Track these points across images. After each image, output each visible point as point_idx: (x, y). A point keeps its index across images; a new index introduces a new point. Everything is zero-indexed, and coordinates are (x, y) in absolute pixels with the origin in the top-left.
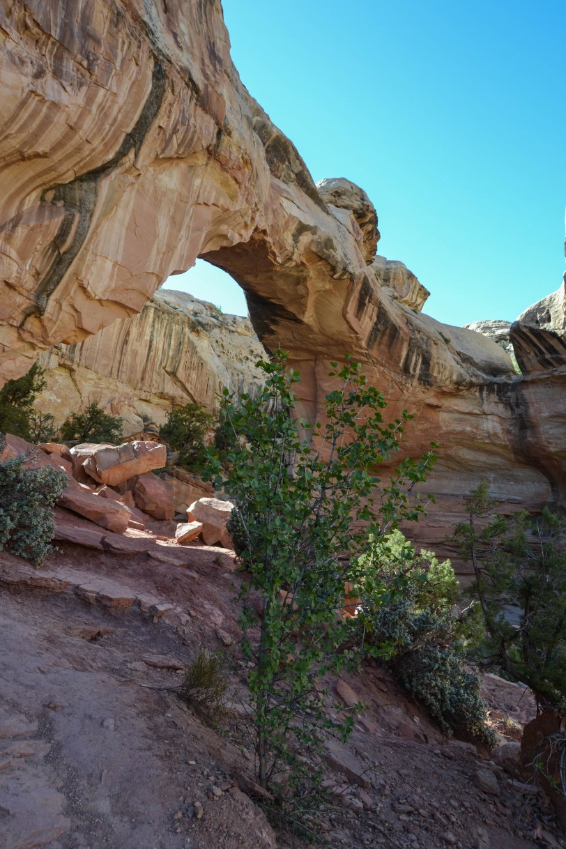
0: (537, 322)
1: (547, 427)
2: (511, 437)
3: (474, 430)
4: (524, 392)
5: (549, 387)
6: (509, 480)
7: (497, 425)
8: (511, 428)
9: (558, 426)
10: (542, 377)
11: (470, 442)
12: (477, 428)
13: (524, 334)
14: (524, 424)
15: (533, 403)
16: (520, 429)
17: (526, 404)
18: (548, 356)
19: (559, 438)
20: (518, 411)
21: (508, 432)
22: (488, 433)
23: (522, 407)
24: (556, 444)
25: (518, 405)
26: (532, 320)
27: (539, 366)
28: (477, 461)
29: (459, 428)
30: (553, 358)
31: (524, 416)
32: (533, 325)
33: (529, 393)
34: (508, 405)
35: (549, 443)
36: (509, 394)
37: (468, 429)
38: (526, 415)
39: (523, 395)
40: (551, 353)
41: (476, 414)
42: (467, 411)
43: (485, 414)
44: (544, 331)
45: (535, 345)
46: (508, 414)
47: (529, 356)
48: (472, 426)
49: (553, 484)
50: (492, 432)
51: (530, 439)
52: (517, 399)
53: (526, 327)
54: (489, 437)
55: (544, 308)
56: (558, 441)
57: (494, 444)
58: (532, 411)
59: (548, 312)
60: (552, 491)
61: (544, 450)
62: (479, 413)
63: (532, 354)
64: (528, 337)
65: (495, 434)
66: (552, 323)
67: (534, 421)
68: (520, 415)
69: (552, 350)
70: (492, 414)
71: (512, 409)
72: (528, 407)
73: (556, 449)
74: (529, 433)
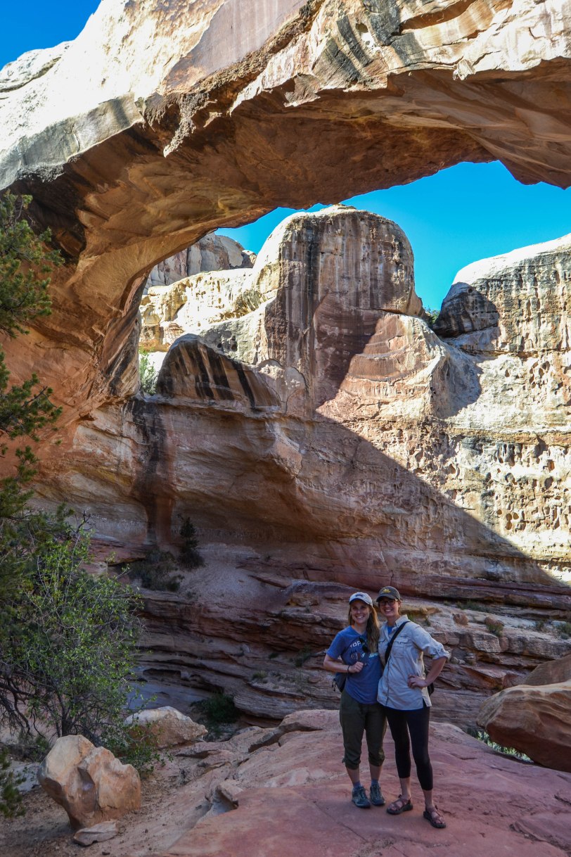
0: (220, 345)
1: (182, 463)
2: (140, 469)
3: (105, 454)
4: (162, 416)
5: (193, 418)
6: (103, 515)
7: (129, 451)
8: (142, 457)
9: (194, 464)
10: (194, 406)
11: (91, 468)
12: (109, 453)
13: (198, 353)
14: (156, 453)
15: (171, 433)
16: (151, 460)
17: (163, 433)
18: (212, 386)
19: (191, 478)
20: (153, 438)
21: (139, 462)
22: (119, 460)
23: (158, 435)
24: (186, 483)
25: (153, 431)
26: (215, 342)
27: (194, 393)
28: (84, 491)
29: (89, 450)
30: (218, 390)
31: (159, 446)
32: (215, 347)
33: (169, 420)
34: (142, 429)
35: (179, 481)
36: (144, 415)
37: (99, 451)
38: (162, 444)
39: (160, 420)
40: (217, 383)
41: (113, 435)
42: (104, 429)
43: (122, 436)
44: (228, 359)
45: (203, 370)
46: (140, 439)
47: (186, 379)
48: (103, 448)
49: (150, 524)
50: (123, 459)
51: (158, 473)
52: (154, 423)
53: (205, 347)
54: (117, 466)
55: (230, 333)
56: (189, 481)
57: (117, 474)
58: (169, 441)
59: (234, 339)
60: (149, 531)
61: (170, 488)
62: (116, 433)
63: (192, 377)
64: (201, 358)
65: (126, 463)
66: (238, 353)
67: (170, 453)
68: (155, 444)
69: (221, 380)
70: (128, 437)
71: (145, 434)
72: (165, 435)
73: (184, 489)
74: (159, 465)
